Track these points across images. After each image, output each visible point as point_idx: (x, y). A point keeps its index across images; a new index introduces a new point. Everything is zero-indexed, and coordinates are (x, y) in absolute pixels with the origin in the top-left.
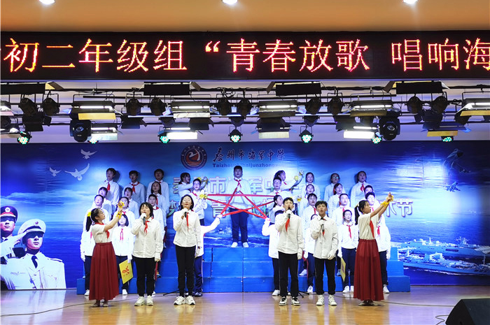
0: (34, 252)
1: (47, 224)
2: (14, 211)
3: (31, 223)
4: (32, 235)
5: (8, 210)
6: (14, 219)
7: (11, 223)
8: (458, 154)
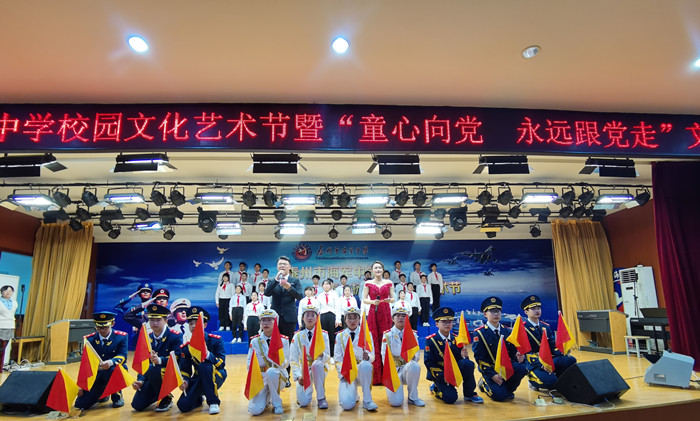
0: (182, 322)
1: (192, 302)
2: (167, 293)
3: (180, 301)
4: (181, 310)
5: (162, 291)
6: (167, 298)
7: (165, 301)
8: (493, 249)
